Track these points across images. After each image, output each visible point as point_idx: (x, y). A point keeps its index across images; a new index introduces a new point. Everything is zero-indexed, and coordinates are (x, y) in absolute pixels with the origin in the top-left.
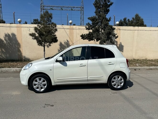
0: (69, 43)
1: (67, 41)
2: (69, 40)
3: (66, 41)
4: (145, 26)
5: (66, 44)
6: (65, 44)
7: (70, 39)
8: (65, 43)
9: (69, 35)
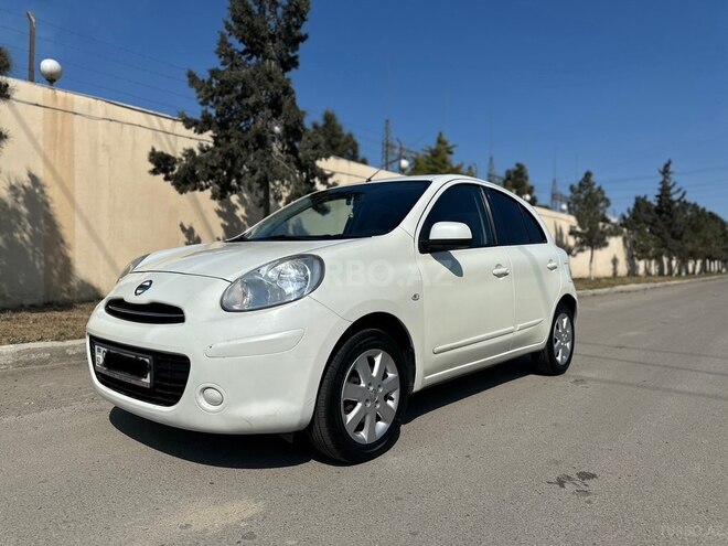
0: (42, 192)
1: (33, 178)
2: (41, 173)
3: (27, 182)
4: (364, 162)
5: (20, 199)
6: (17, 195)
7: (53, 172)
8: (12, 188)
9: (41, 142)
